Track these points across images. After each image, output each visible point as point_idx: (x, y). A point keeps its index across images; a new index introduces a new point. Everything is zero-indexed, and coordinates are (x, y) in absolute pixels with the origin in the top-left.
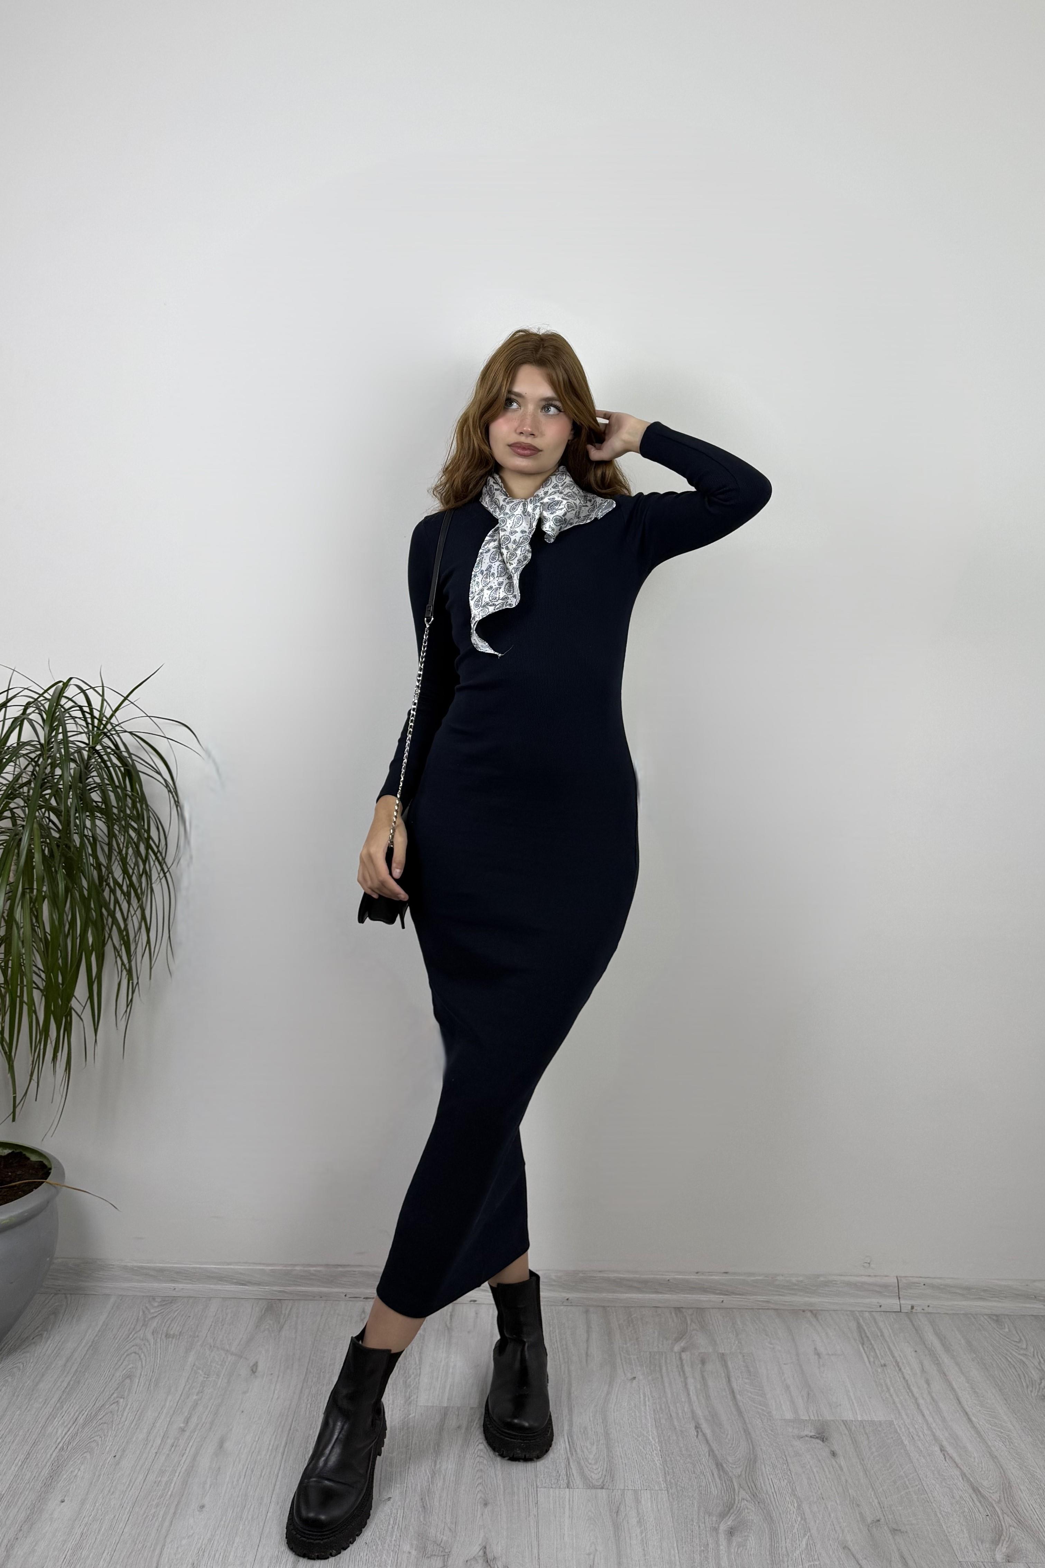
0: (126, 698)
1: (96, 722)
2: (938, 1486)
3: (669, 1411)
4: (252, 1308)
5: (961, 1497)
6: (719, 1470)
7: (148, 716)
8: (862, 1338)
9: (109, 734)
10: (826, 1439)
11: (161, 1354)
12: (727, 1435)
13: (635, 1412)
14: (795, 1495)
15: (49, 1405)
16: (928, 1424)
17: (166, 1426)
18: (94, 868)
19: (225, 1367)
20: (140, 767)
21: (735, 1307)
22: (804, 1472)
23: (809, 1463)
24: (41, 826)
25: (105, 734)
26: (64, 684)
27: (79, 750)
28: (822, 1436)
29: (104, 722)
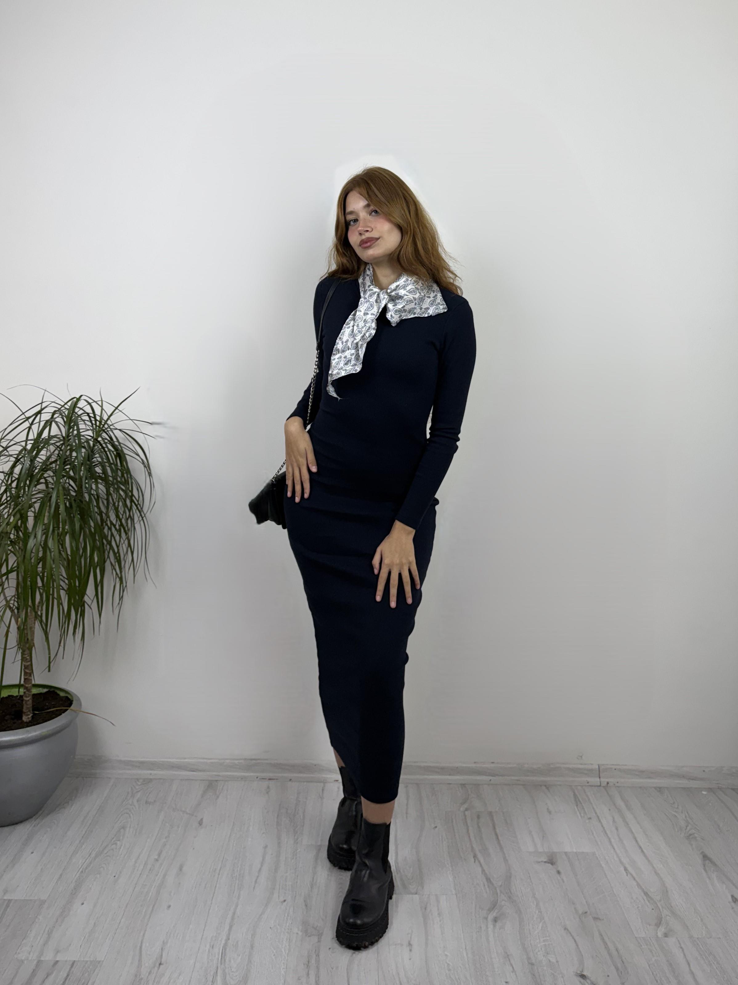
0: (116, 408)
1: (98, 423)
2: (622, 891)
3: (457, 846)
4: (199, 785)
5: (637, 898)
6: (488, 883)
7: (130, 419)
8: (576, 802)
9: (106, 431)
10: (554, 863)
11: (143, 813)
12: (493, 861)
13: (436, 847)
14: (535, 897)
15: (73, 846)
16: (616, 854)
17: (146, 857)
18: (98, 514)
19: (183, 822)
20: (126, 451)
21: (498, 784)
22: (540, 884)
23: (543, 877)
24: (64, 488)
25: (104, 431)
26: (77, 399)
27: (87, 441)
28: (551, 861)
29: (103, 423)
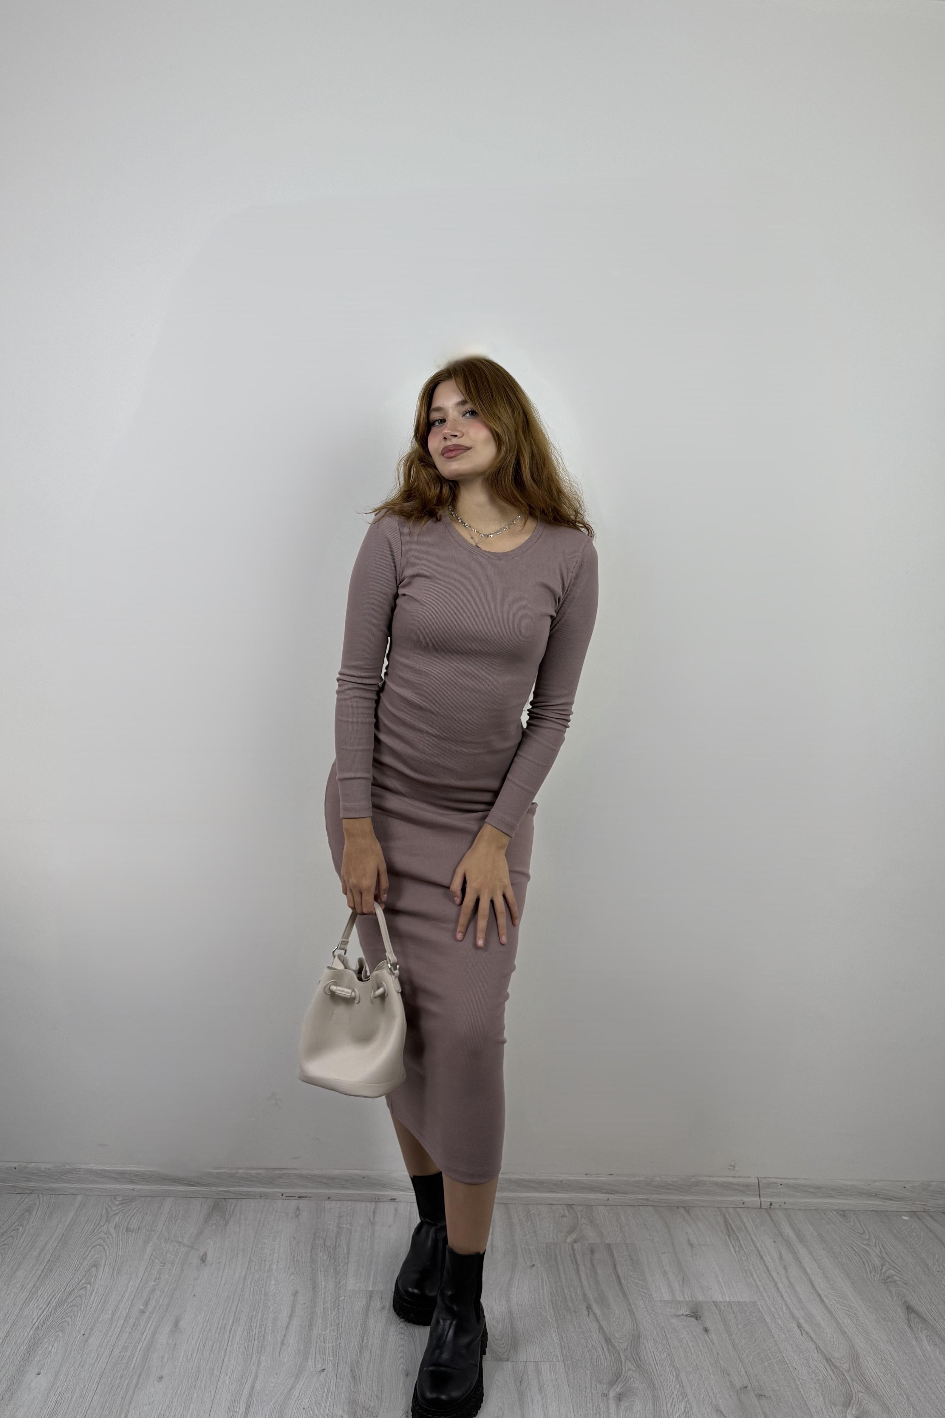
2: (796, 1357)
3: (564, 1293)
4: (201, 1206)
5: (816, 1366)
6: (608, 1345)
8: (729, 1231)
10: (700, 1317)
11: (122, 1246)
12: (615, 1314)
13: (534, 1295)
14: (673, 1366)
15: (25, 1291)
16: (786, 1304)
17: (129, 1307)
19: (179, 1257)
21: (619, 1204)
22: (681, 1346)
23: (685, 1339)
28: (695, 1315)
